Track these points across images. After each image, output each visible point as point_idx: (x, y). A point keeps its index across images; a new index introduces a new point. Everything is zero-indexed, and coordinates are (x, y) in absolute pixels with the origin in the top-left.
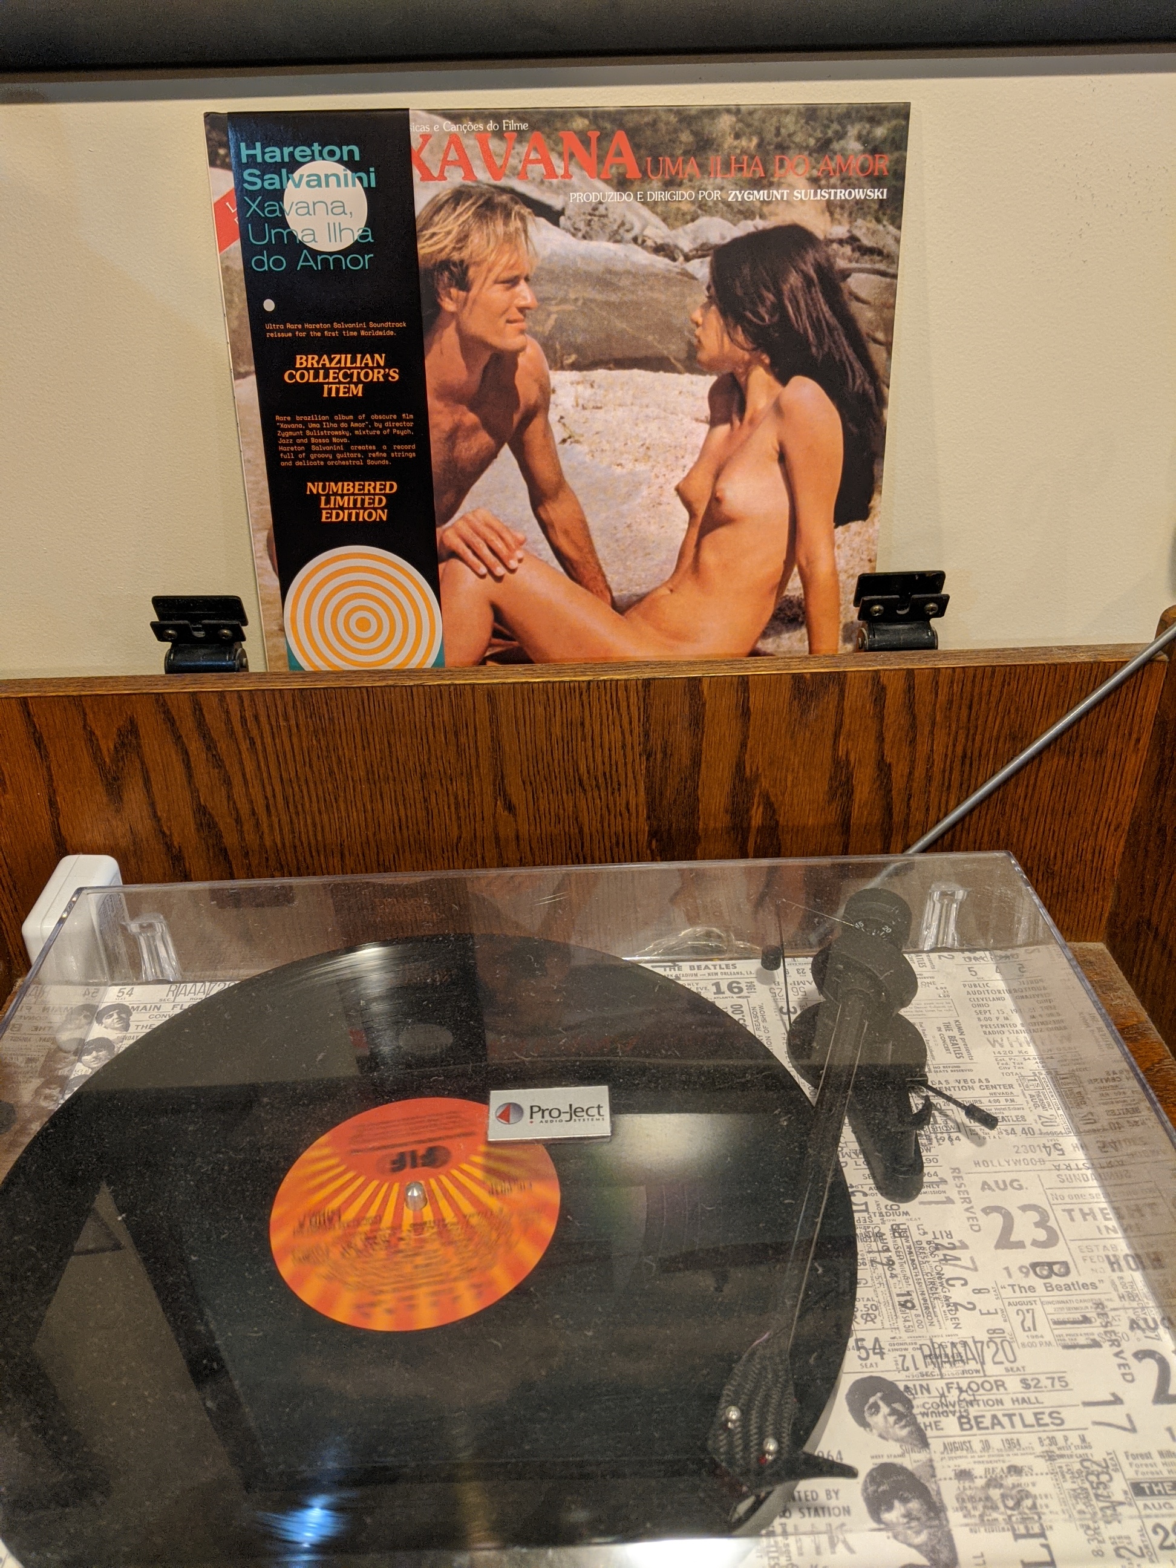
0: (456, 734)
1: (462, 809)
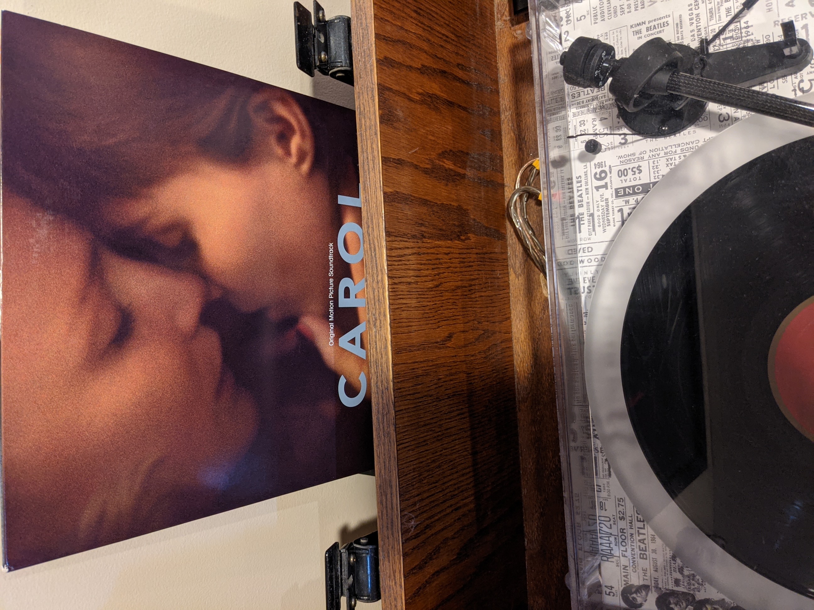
0: (417, 377)
1: (453, 371)
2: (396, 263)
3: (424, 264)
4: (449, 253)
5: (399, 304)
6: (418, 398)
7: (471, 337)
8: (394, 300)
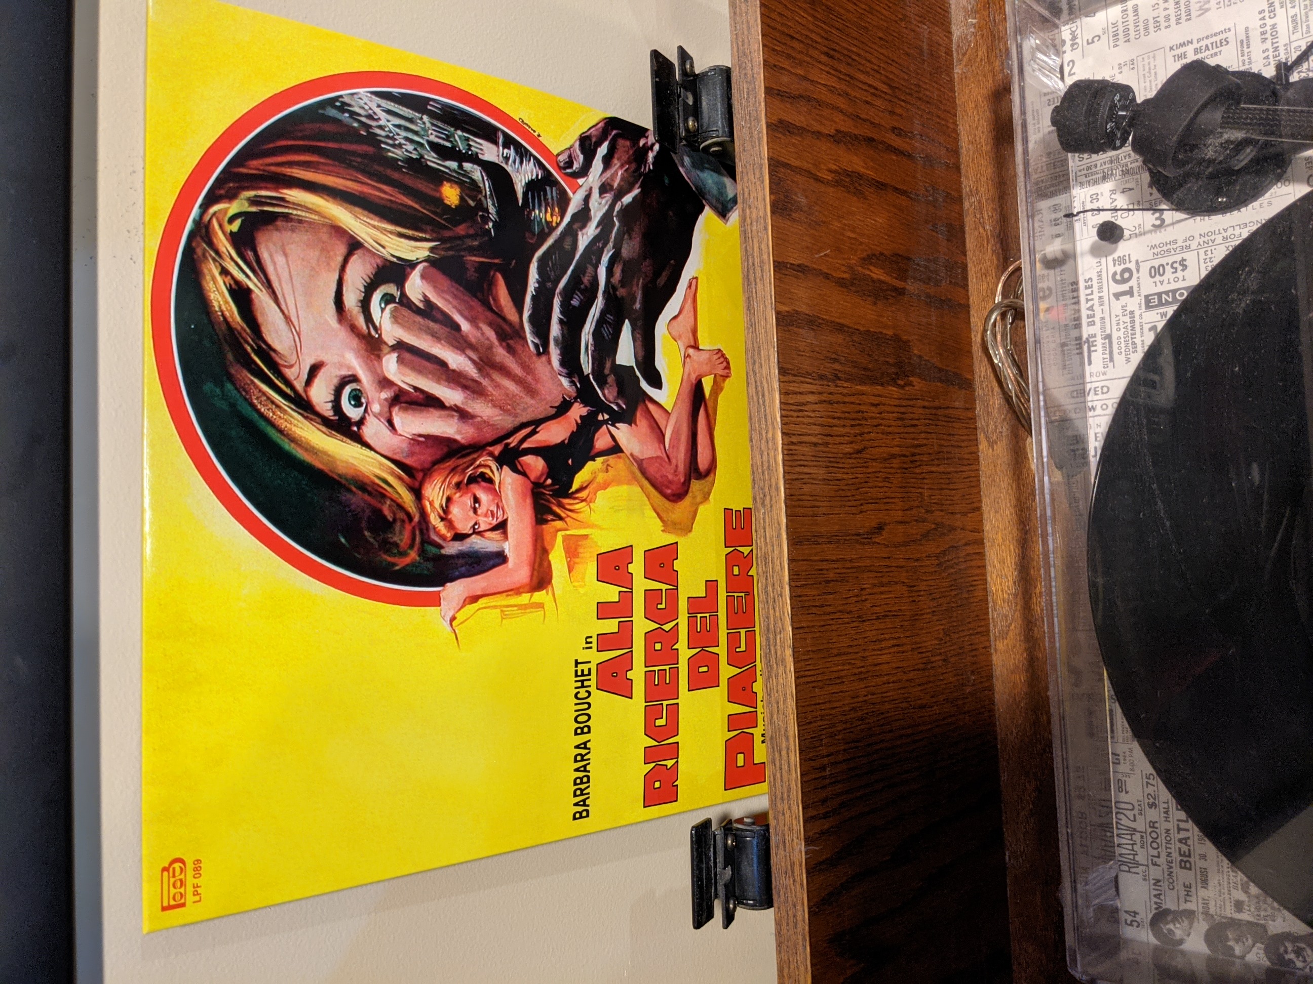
2: (795, 414)
3: (839, 418)
4: (878, 405)
5: (799, 473)
6: (829, 614)
7: (914, 532)
8: (792, 466)
